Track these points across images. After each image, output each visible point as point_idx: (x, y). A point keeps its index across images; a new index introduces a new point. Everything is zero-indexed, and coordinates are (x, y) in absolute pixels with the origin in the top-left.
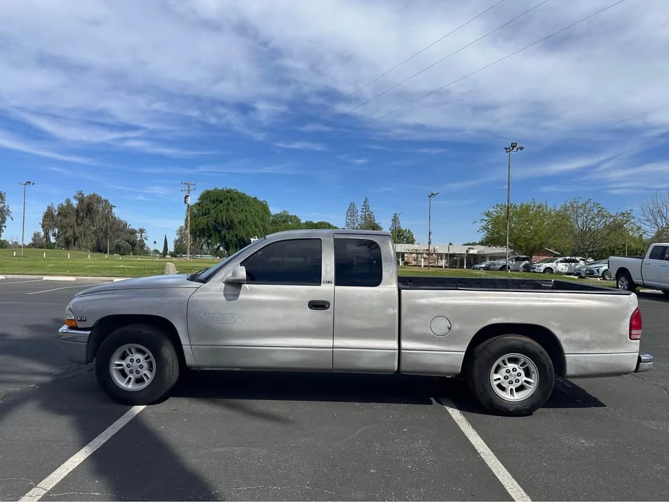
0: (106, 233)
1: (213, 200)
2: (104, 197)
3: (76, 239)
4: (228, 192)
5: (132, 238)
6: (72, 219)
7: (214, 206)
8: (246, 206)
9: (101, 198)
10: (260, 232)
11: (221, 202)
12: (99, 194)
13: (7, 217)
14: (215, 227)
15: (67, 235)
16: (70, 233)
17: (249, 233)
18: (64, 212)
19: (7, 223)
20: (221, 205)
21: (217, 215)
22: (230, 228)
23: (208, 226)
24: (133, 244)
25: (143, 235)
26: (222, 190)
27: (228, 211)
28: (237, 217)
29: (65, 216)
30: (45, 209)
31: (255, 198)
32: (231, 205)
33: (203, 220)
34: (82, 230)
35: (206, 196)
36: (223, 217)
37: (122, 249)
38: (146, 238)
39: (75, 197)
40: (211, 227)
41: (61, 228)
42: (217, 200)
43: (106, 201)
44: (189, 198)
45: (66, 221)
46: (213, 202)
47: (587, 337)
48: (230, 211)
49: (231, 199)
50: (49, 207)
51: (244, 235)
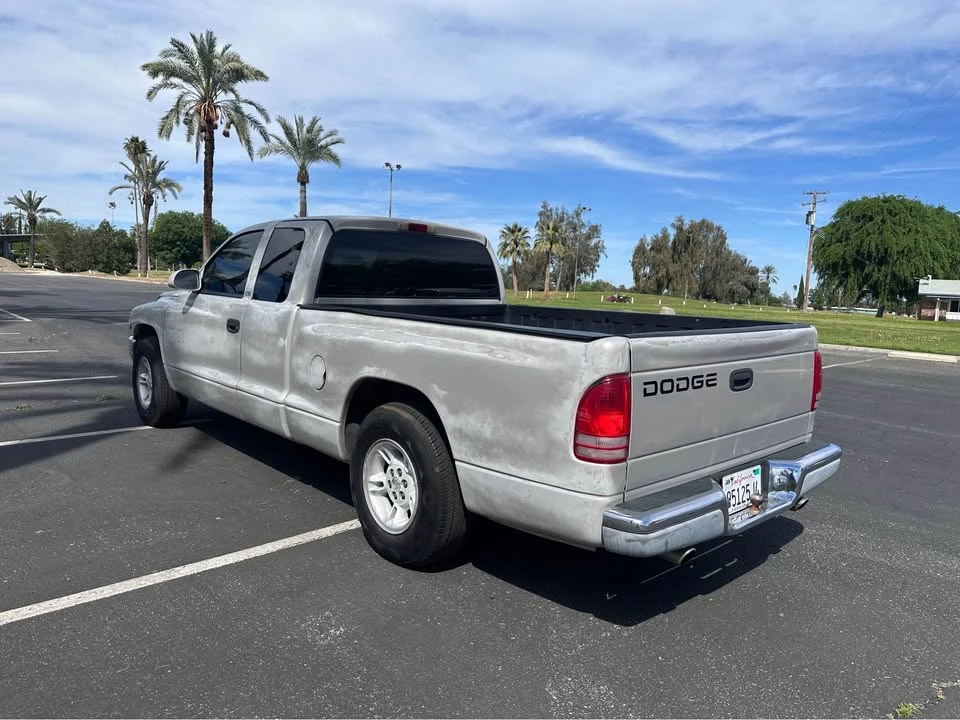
0: (715, 274)
1: (857, 215)
2: (716, 224)
3: (669, 281)
4: (886, 200)
5: (752, 279)
6: (666, 256)
7: (856, 226)
8: (919, 225)
9: (712, 224)
10: (943, 268)
11: (871, 219)
12: (710, 219)
13: (601, 254)
14: (856, 261)
15: (660, 275)
16: (662, 273)
17: (918, 270)
18: (658, 246)
19: (600, 262)
20: (871, 223)
21: (862, 242)
22: (882, 261)
23: (844, 259)
24: (753, 289)
25: (771, 275)
26: (876, 200)
27: (881, 233)
28: (896, 242)
29: (659, 251)
30: (637, 243)
31: (941, 209)
32: (889, 223)
33: (837, 251)
34: (678, 268)
35: (846, 211)
36: (872, 244)
37: (736, 295)
38: (774, 281)
39: (673, 225)
40: (849, 261)
41: (654, 266)
42: (864, 216)
43: (719, 228)
44: (814, 215)
45: (660, 256)
46: (858, 220)
47: (487, 432)
48: (885, 233)
49: (890, 212)
50: (642, 240)
51: (908, 274)
